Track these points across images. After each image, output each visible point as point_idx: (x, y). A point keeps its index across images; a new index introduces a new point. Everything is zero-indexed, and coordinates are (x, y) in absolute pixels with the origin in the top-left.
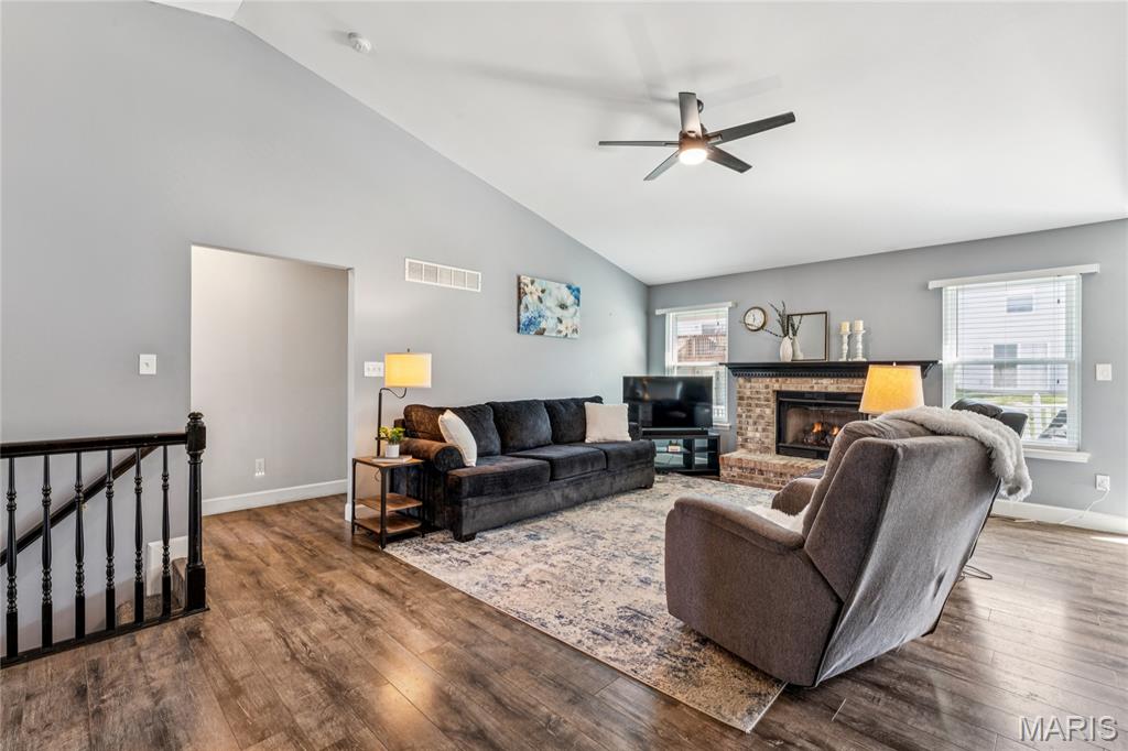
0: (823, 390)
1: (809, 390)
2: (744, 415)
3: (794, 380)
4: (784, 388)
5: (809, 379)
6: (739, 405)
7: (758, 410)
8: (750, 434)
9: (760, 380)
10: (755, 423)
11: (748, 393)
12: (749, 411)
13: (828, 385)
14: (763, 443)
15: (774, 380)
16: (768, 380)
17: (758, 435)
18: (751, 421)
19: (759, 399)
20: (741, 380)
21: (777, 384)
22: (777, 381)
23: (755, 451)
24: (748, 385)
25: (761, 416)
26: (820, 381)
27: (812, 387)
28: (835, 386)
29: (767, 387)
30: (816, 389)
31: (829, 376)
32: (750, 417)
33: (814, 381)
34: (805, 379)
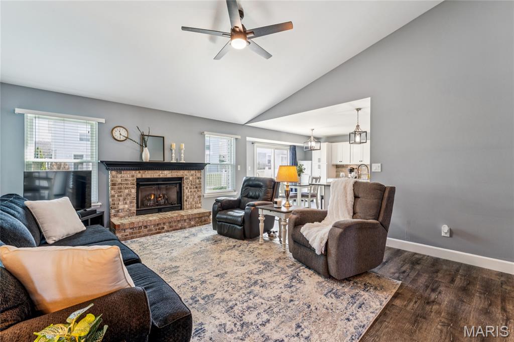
0: (165, 177)
1: (158, 177)
2: (116, 195)
3: (150, 172)
4: (144, 176)
5: (158, 171)
6: (112, 189)
7: (127, 191)
8: (121, 207)
9: (128, 172)
10: (124, 199)
11: (119, 181)
12: (120, 192)
13: (167, 174)
14: (130, 210)
15: (137, 172)
16: (134, 172)
17: (127, 206)
18: (121, 198)
19: (127, 184)
20: (114, 173)
21: (139, 174)
22: (140, 173)
23: (124, 217)
24: (119, 176)
25: (129, 195)
26: (163, 172)
27: (160, 175)
28: (170, 174)
29: (133, 176)
30: (161, 176)
31: (167, 170)
32: (121, 196)
33: (160, 172)
34: (155, 171)
